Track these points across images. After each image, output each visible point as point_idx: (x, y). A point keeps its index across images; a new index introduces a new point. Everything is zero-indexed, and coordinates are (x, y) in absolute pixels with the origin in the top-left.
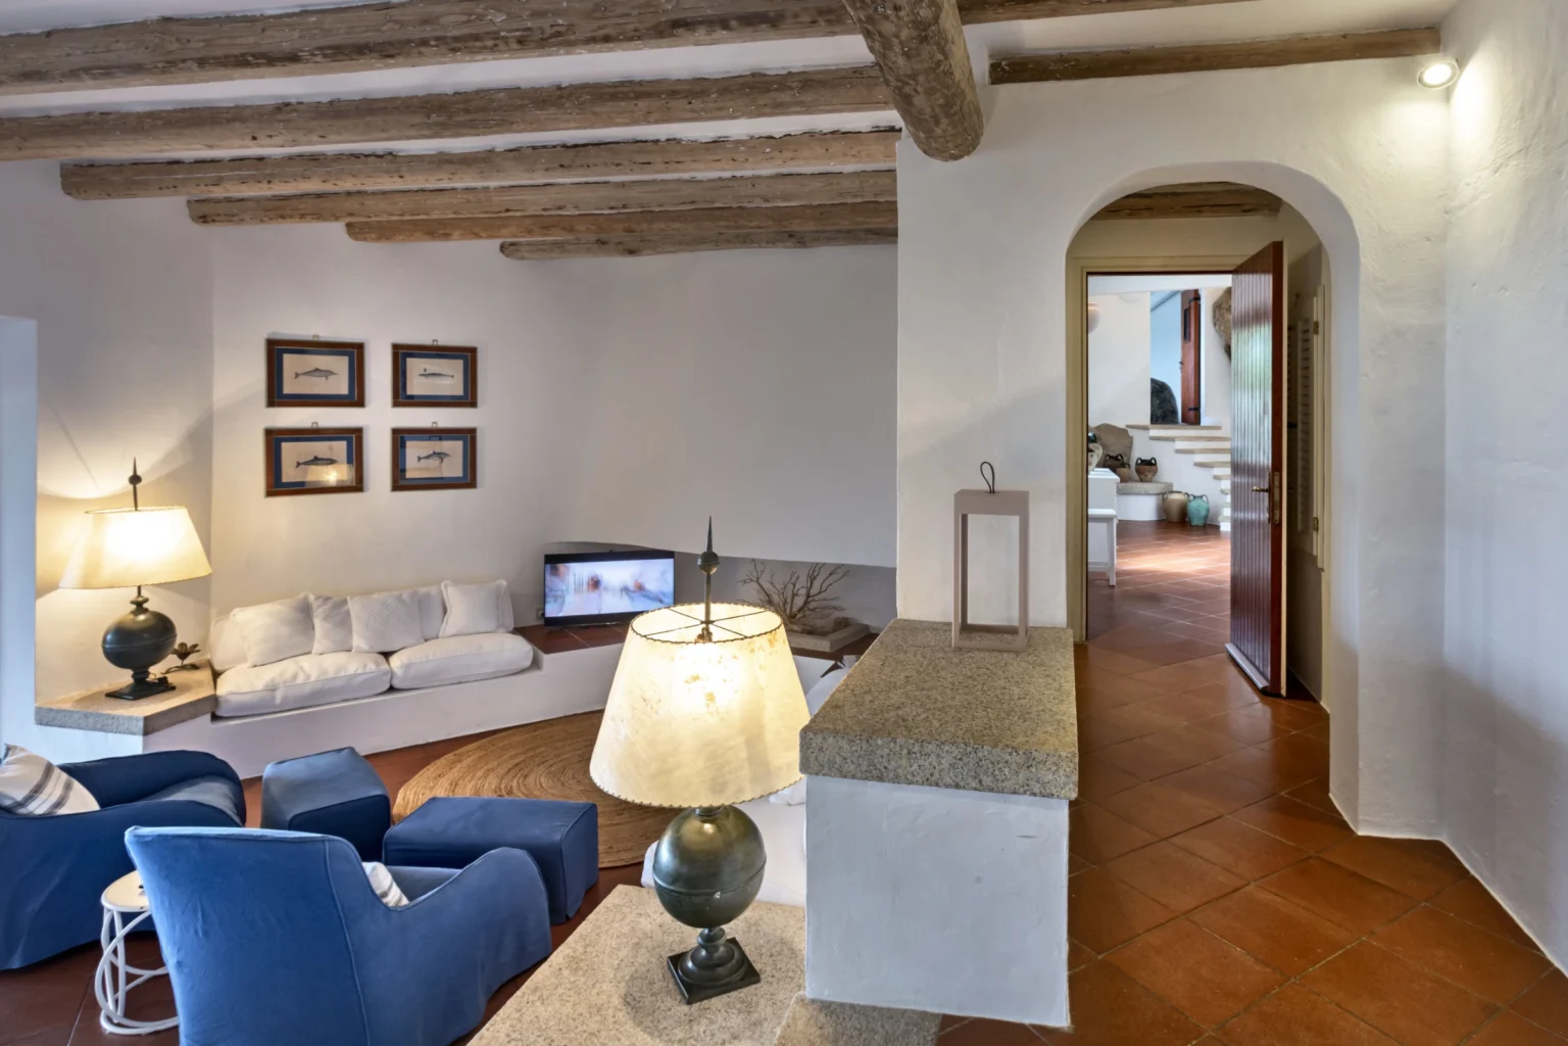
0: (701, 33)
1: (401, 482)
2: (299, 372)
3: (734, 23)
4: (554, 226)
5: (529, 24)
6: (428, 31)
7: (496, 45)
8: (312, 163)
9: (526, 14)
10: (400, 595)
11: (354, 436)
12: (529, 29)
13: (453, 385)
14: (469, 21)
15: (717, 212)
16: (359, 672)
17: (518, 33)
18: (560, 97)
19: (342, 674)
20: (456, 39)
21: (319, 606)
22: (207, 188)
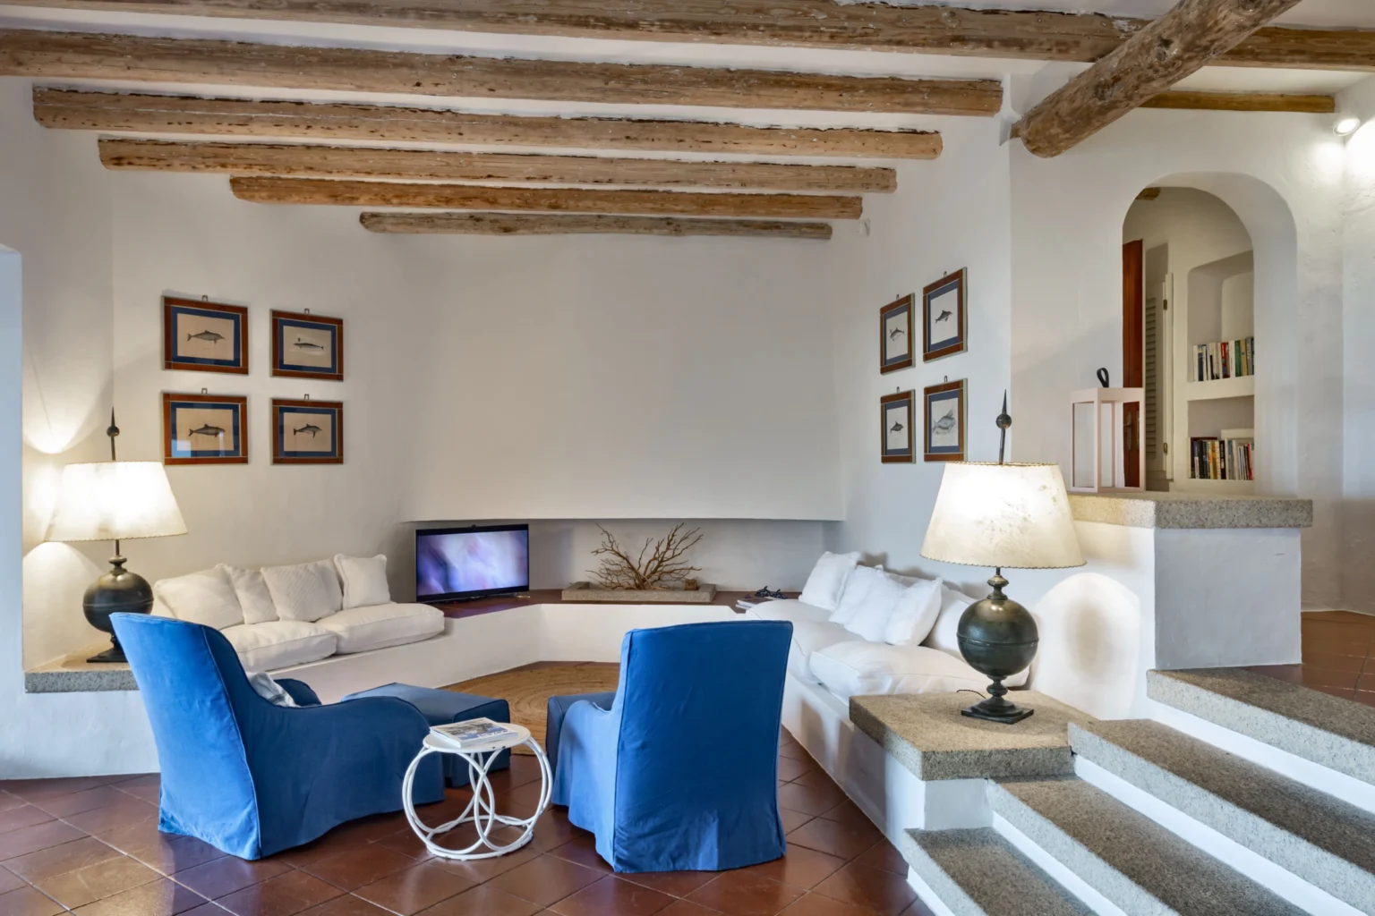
0: (971, 46)
1: (281, 456)
2: (192, 334)
3: (996, 43)
4: (476, 198)
5: (846, 24)
6: (760, 19)
7: (811, 37)
8: (363, 113)
9: (843, 16)
10: (306, 567)
11: (240, 405)
12: (845, 28)
13: (321, 357)
14: (795, 16)
15: (645, 195)
16: (312, 635)
17: (834, 30)
18: (731, 79)
19: (298, 637)
20: (783, 28)
21: (238, 578)
22: (230, 128)
